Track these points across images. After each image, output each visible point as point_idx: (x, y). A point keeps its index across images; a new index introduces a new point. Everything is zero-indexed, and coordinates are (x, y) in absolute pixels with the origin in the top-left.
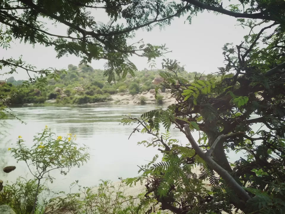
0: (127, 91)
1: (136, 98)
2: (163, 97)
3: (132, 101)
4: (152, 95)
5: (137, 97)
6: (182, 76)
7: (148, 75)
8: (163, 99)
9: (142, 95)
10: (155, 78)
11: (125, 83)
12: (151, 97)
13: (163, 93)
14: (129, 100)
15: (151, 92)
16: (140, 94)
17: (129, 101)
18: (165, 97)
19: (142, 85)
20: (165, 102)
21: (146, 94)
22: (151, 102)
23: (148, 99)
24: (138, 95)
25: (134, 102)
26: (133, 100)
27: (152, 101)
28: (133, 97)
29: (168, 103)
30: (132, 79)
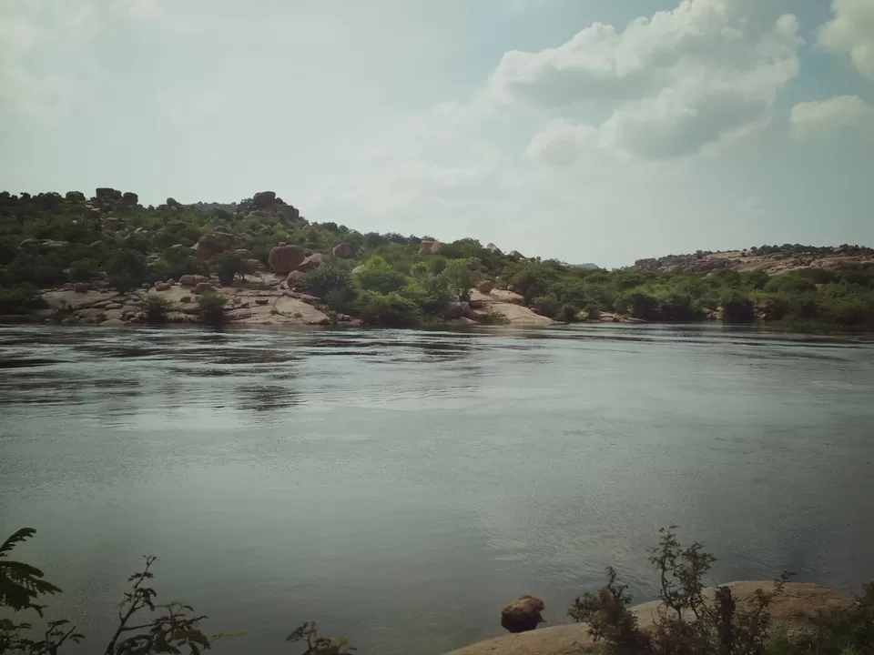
0: (102, 279)
1: (131, 302)
2: (225, 301)
3: (118, 313)
4: (187, 293)
5: (135, 300)
6: (290, 233)
7: (181, 225)
8: (226, 307)
9: (153, 292)
10: (203, 238)
11: (95, 248)
12: (186, 300)
13: (224, 289)
14: (107, 309)
15: (186, 285)
16: (148, 288)
17: (106, 313)
18: (231, 301)
19: (155, 259)
20: (233, 317)
21: (168, 288)
22: (183, 315)
23: (175, 306)
24: (140, 291)
25: (124, 315)
26: (122, 311)
27: (188, 312)
28: (122, 298)
29: (242, 321)
30: (124, 236)
